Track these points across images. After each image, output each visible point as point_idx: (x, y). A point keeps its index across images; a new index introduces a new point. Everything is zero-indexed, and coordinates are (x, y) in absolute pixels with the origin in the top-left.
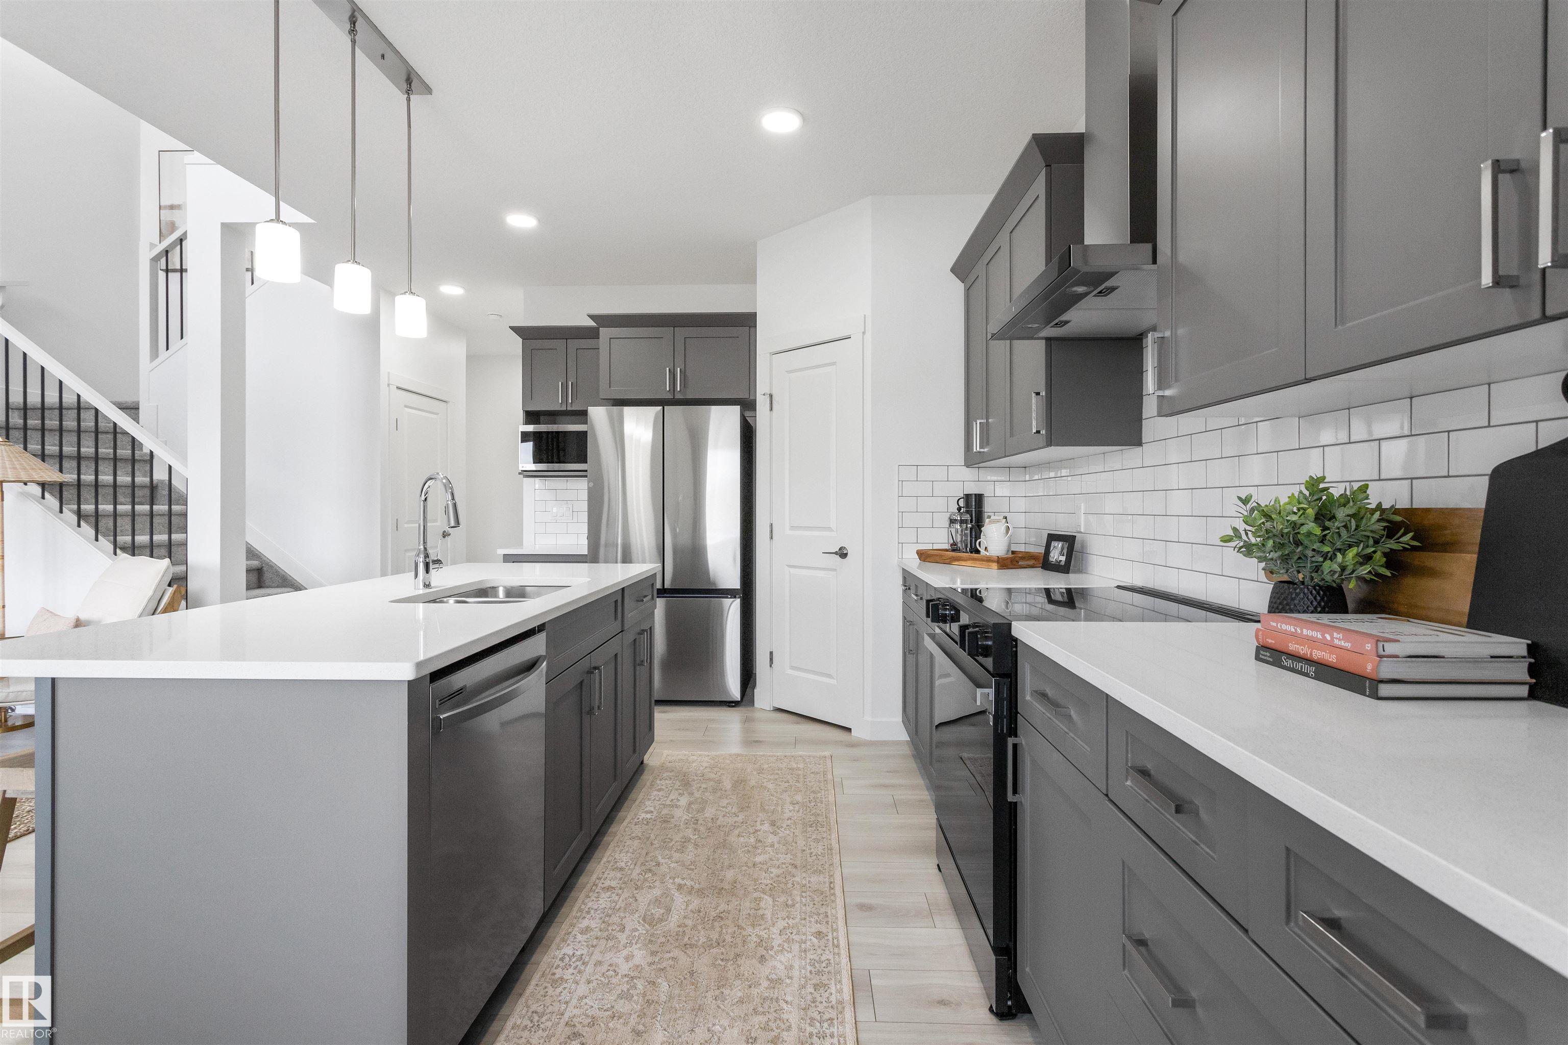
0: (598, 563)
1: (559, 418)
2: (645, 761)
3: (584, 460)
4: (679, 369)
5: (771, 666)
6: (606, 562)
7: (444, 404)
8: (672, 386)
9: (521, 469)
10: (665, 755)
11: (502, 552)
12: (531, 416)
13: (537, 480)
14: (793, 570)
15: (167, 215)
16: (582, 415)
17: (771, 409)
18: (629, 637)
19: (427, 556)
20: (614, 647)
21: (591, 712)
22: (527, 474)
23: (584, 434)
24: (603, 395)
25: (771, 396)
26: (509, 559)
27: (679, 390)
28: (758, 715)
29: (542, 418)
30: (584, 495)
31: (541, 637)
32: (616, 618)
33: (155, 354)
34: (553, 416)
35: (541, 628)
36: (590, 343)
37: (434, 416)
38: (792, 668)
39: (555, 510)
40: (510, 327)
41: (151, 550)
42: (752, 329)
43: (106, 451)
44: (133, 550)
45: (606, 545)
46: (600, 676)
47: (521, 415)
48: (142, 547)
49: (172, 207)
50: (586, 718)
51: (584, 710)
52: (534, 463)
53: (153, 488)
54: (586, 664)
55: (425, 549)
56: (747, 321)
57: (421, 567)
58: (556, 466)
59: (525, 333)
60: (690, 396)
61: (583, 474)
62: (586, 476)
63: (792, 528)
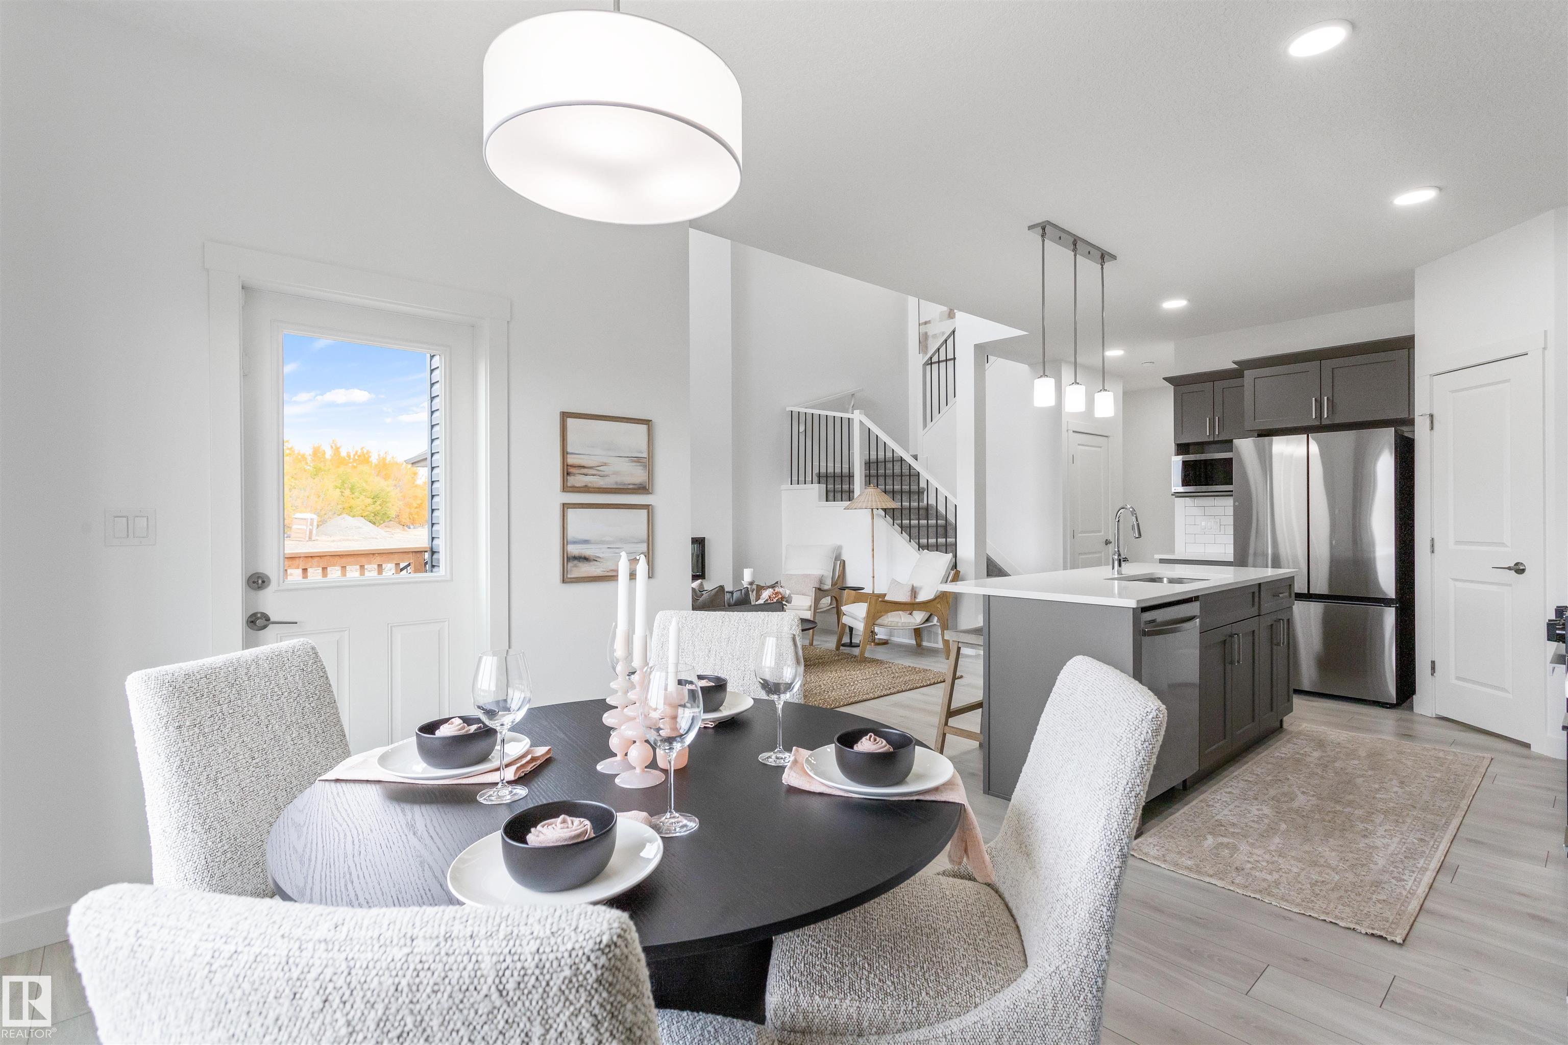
0: (1247, 566)
1: (1206, 447)
2: (1285, 725)
3: (1229, 481)
4: (1326, 398)
5: (1432, 675)
6: (1254, 566)
7: (1106, 439)
8: (1318, 414)
9: (1173, 491)
10: (1304, 726)
11: (1158, 556)
12: (1182, 448)
13: (1187, 499)
14: (1459, 584)
15: (923, 329)
16: (1227, 444)
17: (1432, 428)
18: (1267, 621)
19: (1119, 555)
20: (1252, 625)
21: (1232, 663)
22: (1178, 495)
23: (1230, 461)
24: (1248, 425)
25: (1432, 416)
26: (1162, 561)
27: (1325, 416)
28: (1416, 718)
29: (1191, 447)
30: (1230, 511)
31: (1196, 605)
32: (1253, 605)
33: (925, 425)
34: (1201, 446)
35: (1196, 598)
36: (1237, 381)
37: (1099, 449)
38: (1458, 678)
39: (1203, 523)
40: (1164, 379)
41: (937, 548)
42: (1411, 350)
43: (906, 488)
44: (927, 547)
45: (1255, 554)
46: (1239, 640)
47: (1172, 447)
48: (932, 546)
49: (926, 323)
50: (1228, 667)
51: (1227, 659)
52: (1183, 485)
53: (927, 509)
54: (1228, 630)
55: (1119, 551)
56: (1406, 344)
57: (1116, 563)
58: (1204, 488)
59: (1177, 382)
60: (1338, 421)
61: (1229, 494)
62: (1232, 495)
63: (1457, 543)
